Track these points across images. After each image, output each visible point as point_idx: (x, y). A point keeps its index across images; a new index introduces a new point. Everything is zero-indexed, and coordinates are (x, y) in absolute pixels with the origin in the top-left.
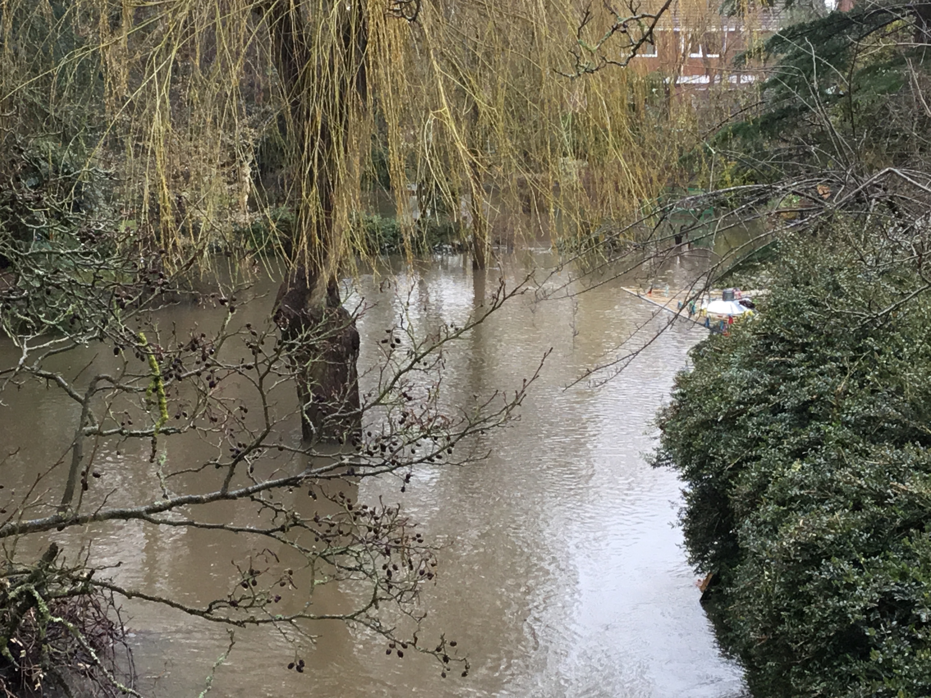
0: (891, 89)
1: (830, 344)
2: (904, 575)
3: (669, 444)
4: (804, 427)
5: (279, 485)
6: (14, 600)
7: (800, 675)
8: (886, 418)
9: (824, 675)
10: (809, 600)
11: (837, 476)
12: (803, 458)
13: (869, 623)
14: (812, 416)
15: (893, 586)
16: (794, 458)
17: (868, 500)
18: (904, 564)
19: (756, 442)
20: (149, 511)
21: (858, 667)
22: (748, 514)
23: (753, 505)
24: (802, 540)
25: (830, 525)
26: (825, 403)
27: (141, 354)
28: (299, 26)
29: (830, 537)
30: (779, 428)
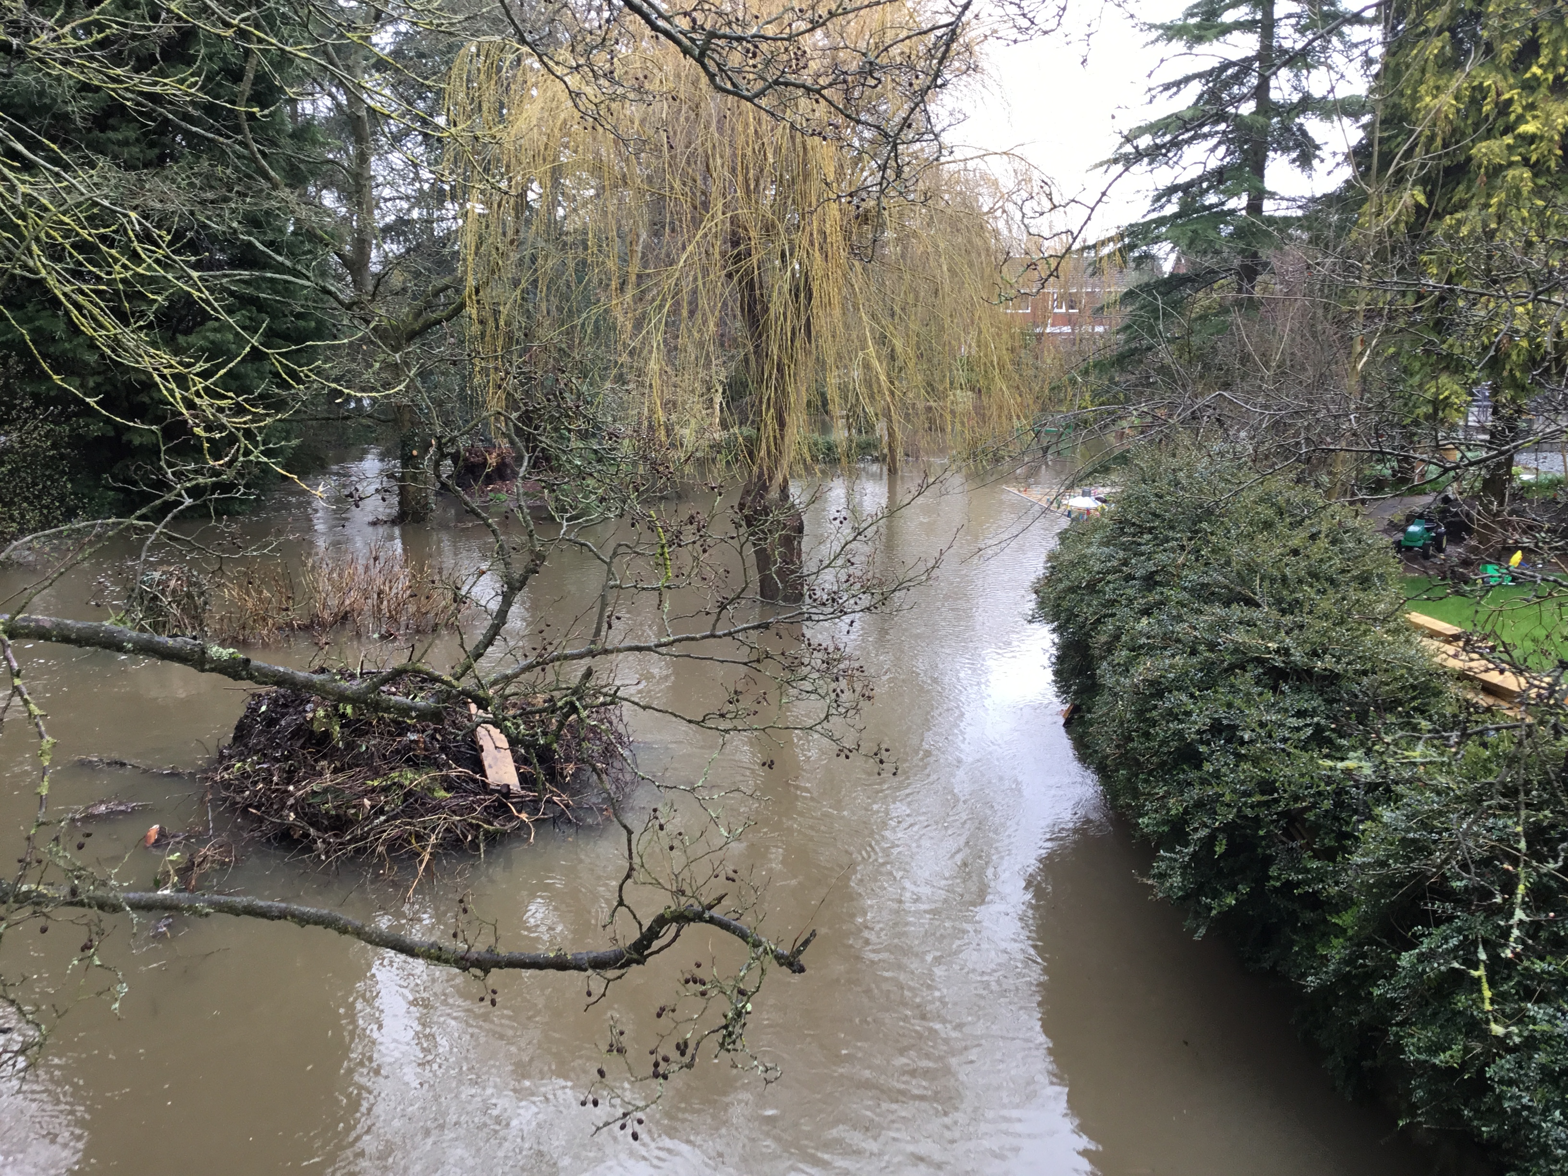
0: (1218, 333)
1: (1172, 528)
2: (1230, 705)
3: (1041, 604)
4: (1150, 591)
5: (754, 628)
6: (561, 708)
7: (1146, 781)
8: (1218, 584)
9: (1165, 781)
10: (1154, 723)
11: (1178, 629)
12: (1149, 615)
13: (1202, 742)
14: (1157, 583)
15: (1221, 713)
16: (1143, 615)
17: (1202, 647)
18: (1230, 697)
19: (1112, 603)
20: (657, 646)
21: (1193, 775)
22: (1105, 658)
23: (1110, 651)
24: (1150, 677)
25: (1172, 666)
26: (1167, 573)
27: (652, 528)
28: (761, 287)
29: (1172, 675)
30: (1129, 591)
